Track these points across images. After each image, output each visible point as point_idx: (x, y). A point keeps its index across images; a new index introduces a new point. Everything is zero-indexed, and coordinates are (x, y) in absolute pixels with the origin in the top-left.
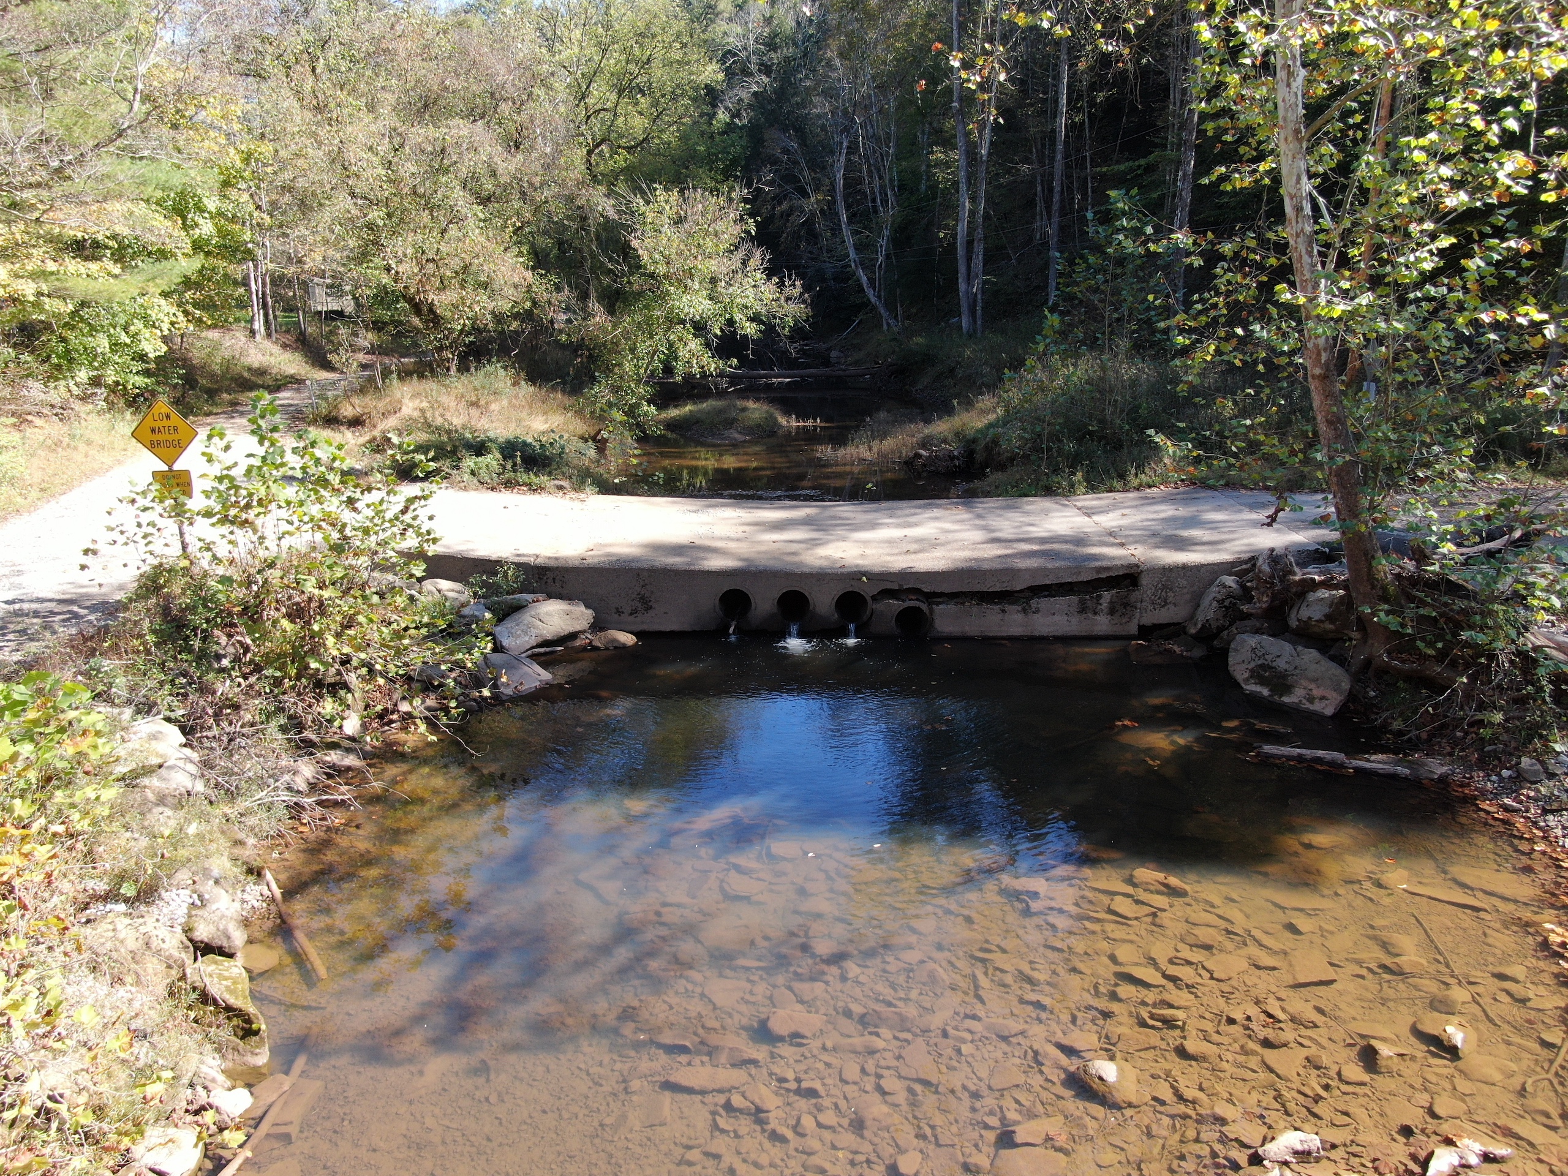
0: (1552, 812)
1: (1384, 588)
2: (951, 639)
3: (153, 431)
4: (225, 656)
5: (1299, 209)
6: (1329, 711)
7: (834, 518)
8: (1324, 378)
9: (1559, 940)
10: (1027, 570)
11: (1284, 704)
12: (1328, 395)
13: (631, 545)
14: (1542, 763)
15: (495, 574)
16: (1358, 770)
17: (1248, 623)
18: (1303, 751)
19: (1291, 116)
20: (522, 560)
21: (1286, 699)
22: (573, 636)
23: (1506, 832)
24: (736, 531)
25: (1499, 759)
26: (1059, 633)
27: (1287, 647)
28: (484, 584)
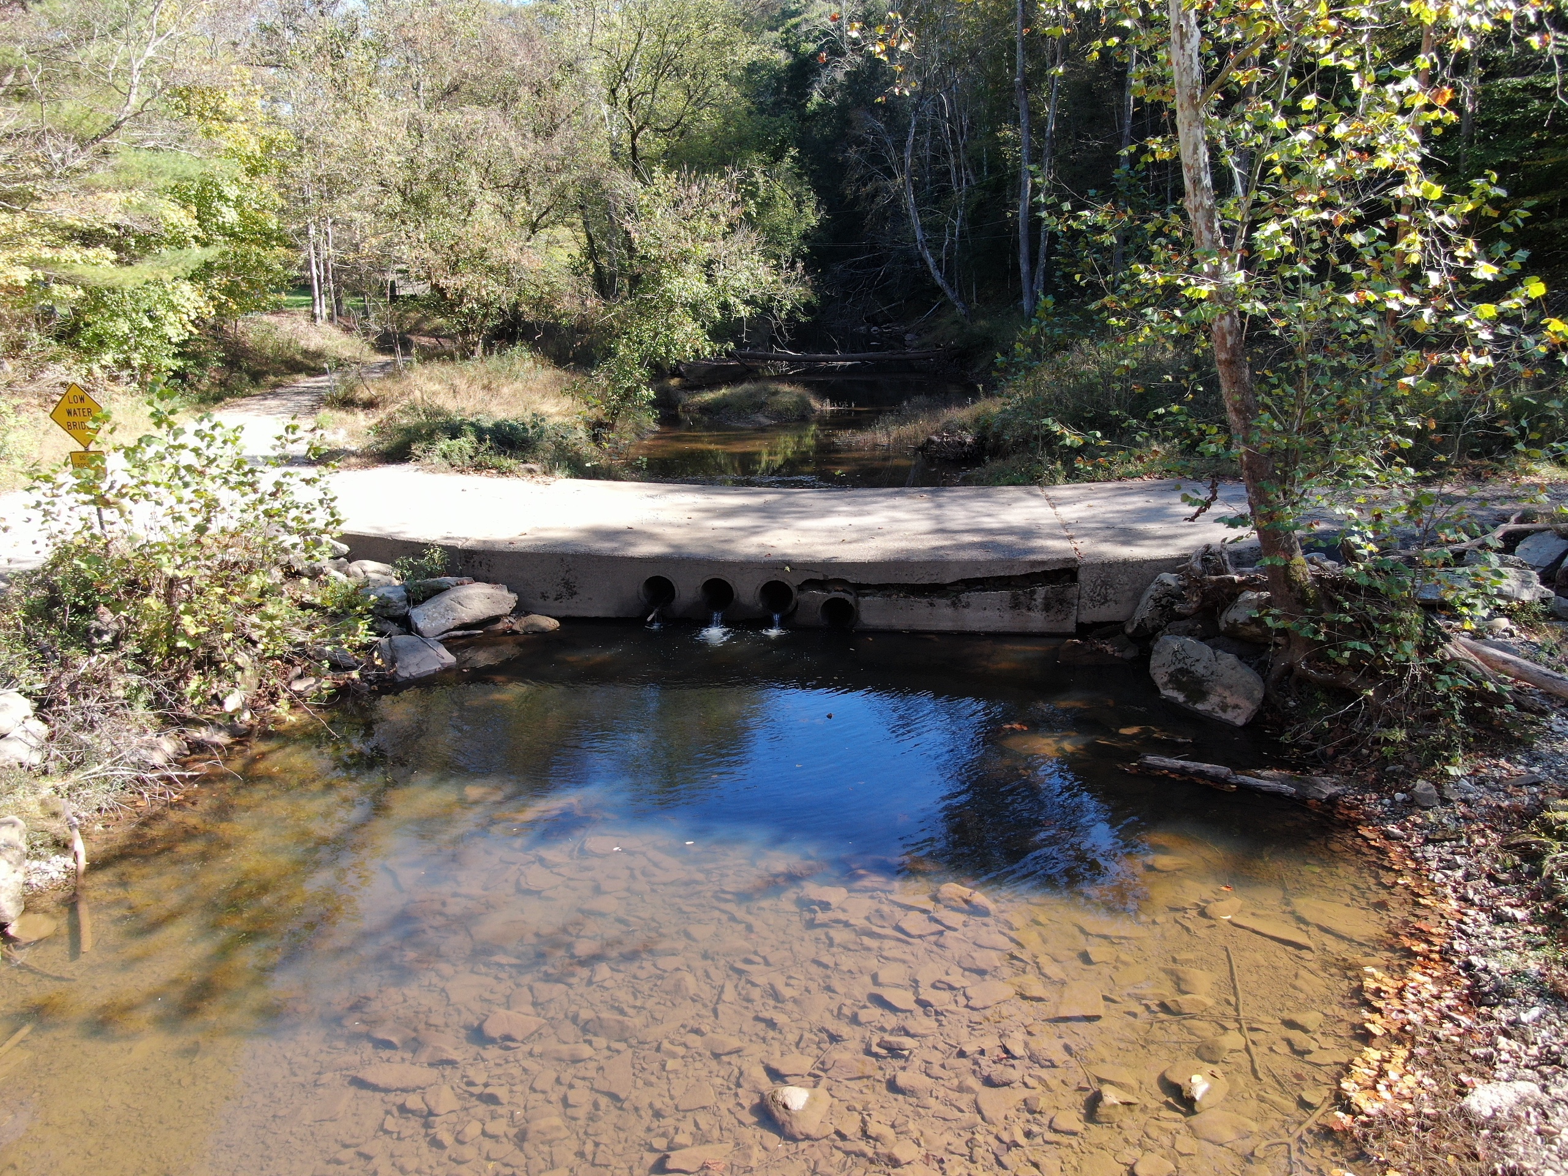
0: (1434, 842)
1: (1303, 591)
2: (877, 632)
3: (69, 413)
4: (107, 633)
5: (1197, 181)
6: (1240, 721)
7: (791, 505)
8: (1230, 363)
9: (1373, 985)
10: (958, 562)
11: (1197, 712)
12: (1236, 382)
13: (567, 530)
14: (1439, 787)
15: (423, 556)
16: (1241, 786)
17: (1182, 624)
18: (1188, 764)
19: (1186, 81)
20: (450, 543)
21: (1200, 707)
22: (496, 619)
23: (1379, 861)
24: (681, 517)
25: (1397, 781)
26: (991, 629)
27: (1207, 650)
28: (411, 567)
